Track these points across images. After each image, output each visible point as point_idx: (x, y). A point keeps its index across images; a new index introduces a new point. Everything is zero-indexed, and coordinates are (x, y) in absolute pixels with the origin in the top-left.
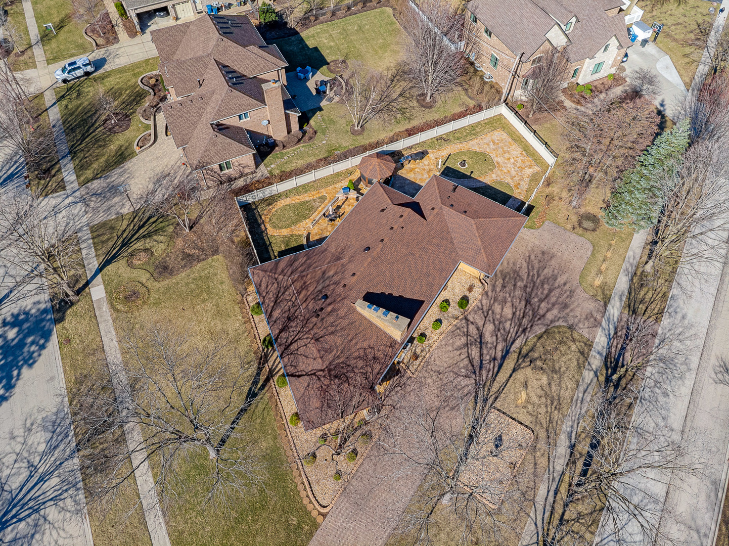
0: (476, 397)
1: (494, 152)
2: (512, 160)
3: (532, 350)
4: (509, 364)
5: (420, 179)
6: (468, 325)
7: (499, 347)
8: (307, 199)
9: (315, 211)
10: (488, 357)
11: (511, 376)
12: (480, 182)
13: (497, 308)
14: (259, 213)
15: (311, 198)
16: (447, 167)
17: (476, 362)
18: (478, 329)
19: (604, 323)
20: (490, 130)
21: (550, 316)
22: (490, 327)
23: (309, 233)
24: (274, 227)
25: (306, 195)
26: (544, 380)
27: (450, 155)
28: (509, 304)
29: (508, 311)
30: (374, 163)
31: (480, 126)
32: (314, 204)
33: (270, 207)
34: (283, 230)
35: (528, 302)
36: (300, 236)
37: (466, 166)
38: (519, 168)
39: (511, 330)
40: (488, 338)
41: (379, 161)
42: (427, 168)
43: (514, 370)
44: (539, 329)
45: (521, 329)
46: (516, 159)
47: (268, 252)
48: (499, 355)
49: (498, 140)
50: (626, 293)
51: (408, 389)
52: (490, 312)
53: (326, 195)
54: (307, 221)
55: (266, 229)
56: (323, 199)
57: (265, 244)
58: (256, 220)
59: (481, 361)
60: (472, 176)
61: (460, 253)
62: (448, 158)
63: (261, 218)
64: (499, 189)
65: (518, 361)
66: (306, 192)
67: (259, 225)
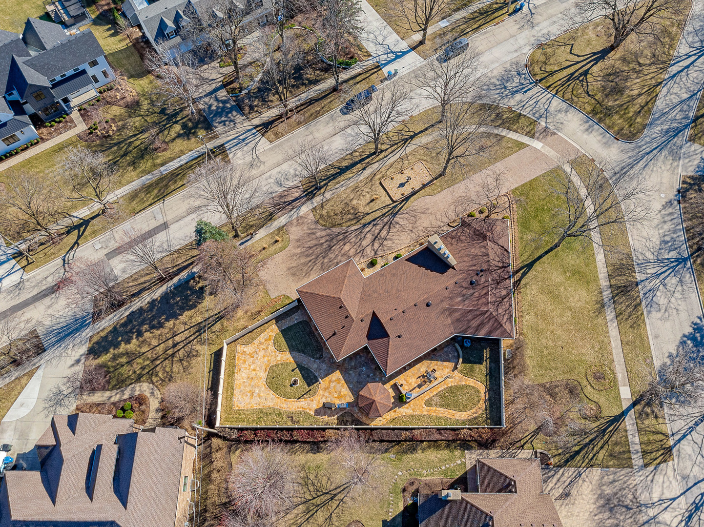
0: (399, 211)
1: (260, 384)
2: (252, 367)
3: (350, 220)
4: (368, 219)
5: (339, 383)
6: (377, 250)
7: (368, 229)
8: (442, 409)
9: (440, 392)
10: (378, 227)
11: (372, 212)
12: (293, 357)
13: (352, 252)
14: (486, 413)
15: (438, 409)
16: (309, 385)
17: (387, 227)
18: (373, 245)
19: (295, 216)
20: (245, 412)
21: (324, 233)
22: (364, 243)
23: (453, 371)
24: (478, 391)
25: (440, 415)
26: (355, 202)
27: (299, 398)
28: (343, 251)
29: (347, 247)
30: (379, 398)
31: (250, 420)
32: (438, 400)
33: (475, 415)
34: (472, 385)
35: (330, 247)
36: (461, 372)
37: (293, 379)
38: (253, 357)
39: (353, 236)
40: (369, 237)
41: (374, 398)
42: (327, 394)
43: (368, 214)
44: (336, 230)
45: (347, 234)
46: (248, 367)
47: (490, 368)
48: (371, 226)
49: (247, 395)
50: (265, 227)
51: (435, 229)
52: (358, 251)
53: (424, 406)
54: (450, 385)
55: (485, 393)
56: (428, 403)
57: (491, 378)
58: (491, 406)
59: (383, 227)
60: (296, 366)
61: (362, 283)
62: (302, 396)
63: (486, 407)
64: (285, 342)
65: (363, 218)
66: (439, 418)
67: (490, 399)
